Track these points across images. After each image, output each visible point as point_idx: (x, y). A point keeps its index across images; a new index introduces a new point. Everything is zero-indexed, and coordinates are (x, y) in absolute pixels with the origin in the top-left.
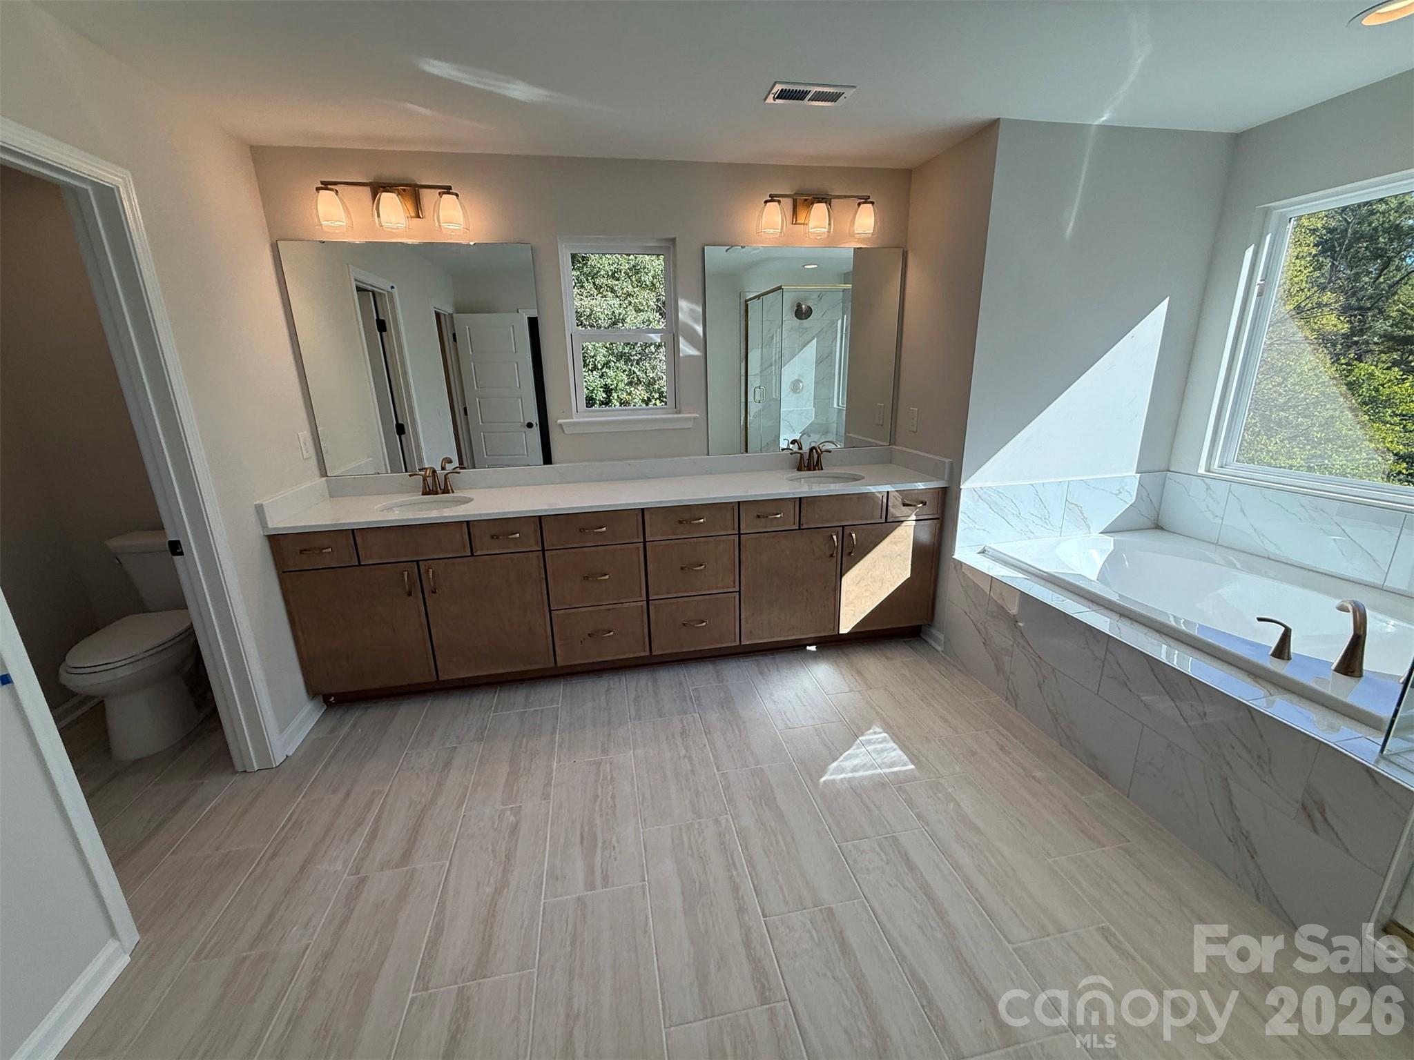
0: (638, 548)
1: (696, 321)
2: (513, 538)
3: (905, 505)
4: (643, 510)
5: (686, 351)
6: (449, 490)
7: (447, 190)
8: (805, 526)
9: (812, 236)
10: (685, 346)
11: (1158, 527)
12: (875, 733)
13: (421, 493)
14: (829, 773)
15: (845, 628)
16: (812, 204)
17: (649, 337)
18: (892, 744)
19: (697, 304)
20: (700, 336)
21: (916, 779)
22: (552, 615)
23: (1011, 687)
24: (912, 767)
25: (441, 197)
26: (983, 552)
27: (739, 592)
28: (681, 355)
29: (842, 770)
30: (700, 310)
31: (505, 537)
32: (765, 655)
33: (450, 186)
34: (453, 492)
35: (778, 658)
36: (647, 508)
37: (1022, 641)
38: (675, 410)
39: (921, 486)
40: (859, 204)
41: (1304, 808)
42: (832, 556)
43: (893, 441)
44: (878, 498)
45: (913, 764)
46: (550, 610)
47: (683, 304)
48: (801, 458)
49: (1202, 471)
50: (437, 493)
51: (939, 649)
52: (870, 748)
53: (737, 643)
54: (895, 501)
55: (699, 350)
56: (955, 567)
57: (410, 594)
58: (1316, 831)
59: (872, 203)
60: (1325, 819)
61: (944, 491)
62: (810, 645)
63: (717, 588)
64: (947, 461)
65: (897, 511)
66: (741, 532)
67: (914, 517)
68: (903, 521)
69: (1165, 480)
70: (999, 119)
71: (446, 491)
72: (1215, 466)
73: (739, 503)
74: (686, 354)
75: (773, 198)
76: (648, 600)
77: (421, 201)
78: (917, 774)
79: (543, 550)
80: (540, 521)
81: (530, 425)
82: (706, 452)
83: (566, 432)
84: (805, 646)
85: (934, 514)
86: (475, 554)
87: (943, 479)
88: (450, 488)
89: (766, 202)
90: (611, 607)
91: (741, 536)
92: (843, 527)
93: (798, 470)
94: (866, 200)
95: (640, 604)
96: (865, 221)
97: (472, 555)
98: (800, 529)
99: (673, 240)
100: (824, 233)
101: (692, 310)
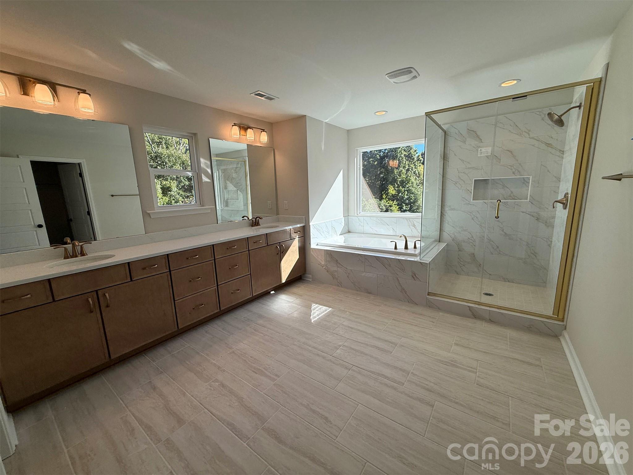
0: (212, 262)
1: (207, 167)
2: (153, 268)
3: (295, 233)
4: (213, 245)
5: (205, 180)
6: (85, 254)
7: (84, 92)
8: (269, 244)
9: (248, 140)
10: (204, 178)
11: (349, 232)
12: (314, 306)
13: (63, 258)
14: (312, 319)
15: (284, 281)
16: (247, 129)
17: (187, 173)
18: (321, 306)
19: (208, 160)
20: (209, 173)
21: (335, 311)
22: (175, 303)
23: (339, 281)
24: (331, 309)
25: (79, 95)
26: (317, 245)
27: (251, 274)
28: (203, 181)
29: (315, 317)
30: (209, 163)
31: (149, 268)
32: (259, 299)
33: (86, 90)
34: (87, 255)
35: (264, 298)
36: (215, 244)
37: (340, 266)
38: (200, 205)
39: (299, 226)
40: (261, 132)
41: (412, 276)
42: (278, 254)
43: (278, 214)
44: (288, 231)
45: (331, 308)
46: (174, 301)
47: (202, 160)
48: (253, 222)
49: (356, 215)
50: (76, 256)
51: (311, 280)
52: (317, 309)
53: (251, 296)
54: (292, 232)
55: (210, 180)
56: (312, 250)
57: (91, 312)
58: (415, 280)
59: (266, 132)
60: (416, 277)
61: (304, 227)
62: (272, 291)
63: (243, 274)
64: (304, 217)
65: (293, 235)
66: (250, 249)
67: (298, 237)
68: (295, 239)
69: (348, 219)
70: (306, 115)
71: (83, 254)
72: (358, 214)
73: (248, 238)
74: (205, 181)
75: (235, 125)
76: (217, 285)
77: (57, 92)
78: (333, 310)
79: (170, 271)
80: (168, 256)
81: (40, 226)
82: (217, 223)
83: (152, 217)
84: (270, 292)
85: (302, 235)
86: (133, 280)
87: (303, 223)
88: (85, 253)
89: (233, 126)
90: (202, 292)
91: (250, 251)
92: (280, 243)
93: (252, 226)
94: (264, 130)
95: (214, 288)
96: (264, 138)
97: (131, 280)
98: (267, 245)
99: (195, 134)
100: (253, 140)
101: (205, 163)
